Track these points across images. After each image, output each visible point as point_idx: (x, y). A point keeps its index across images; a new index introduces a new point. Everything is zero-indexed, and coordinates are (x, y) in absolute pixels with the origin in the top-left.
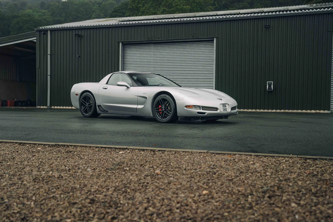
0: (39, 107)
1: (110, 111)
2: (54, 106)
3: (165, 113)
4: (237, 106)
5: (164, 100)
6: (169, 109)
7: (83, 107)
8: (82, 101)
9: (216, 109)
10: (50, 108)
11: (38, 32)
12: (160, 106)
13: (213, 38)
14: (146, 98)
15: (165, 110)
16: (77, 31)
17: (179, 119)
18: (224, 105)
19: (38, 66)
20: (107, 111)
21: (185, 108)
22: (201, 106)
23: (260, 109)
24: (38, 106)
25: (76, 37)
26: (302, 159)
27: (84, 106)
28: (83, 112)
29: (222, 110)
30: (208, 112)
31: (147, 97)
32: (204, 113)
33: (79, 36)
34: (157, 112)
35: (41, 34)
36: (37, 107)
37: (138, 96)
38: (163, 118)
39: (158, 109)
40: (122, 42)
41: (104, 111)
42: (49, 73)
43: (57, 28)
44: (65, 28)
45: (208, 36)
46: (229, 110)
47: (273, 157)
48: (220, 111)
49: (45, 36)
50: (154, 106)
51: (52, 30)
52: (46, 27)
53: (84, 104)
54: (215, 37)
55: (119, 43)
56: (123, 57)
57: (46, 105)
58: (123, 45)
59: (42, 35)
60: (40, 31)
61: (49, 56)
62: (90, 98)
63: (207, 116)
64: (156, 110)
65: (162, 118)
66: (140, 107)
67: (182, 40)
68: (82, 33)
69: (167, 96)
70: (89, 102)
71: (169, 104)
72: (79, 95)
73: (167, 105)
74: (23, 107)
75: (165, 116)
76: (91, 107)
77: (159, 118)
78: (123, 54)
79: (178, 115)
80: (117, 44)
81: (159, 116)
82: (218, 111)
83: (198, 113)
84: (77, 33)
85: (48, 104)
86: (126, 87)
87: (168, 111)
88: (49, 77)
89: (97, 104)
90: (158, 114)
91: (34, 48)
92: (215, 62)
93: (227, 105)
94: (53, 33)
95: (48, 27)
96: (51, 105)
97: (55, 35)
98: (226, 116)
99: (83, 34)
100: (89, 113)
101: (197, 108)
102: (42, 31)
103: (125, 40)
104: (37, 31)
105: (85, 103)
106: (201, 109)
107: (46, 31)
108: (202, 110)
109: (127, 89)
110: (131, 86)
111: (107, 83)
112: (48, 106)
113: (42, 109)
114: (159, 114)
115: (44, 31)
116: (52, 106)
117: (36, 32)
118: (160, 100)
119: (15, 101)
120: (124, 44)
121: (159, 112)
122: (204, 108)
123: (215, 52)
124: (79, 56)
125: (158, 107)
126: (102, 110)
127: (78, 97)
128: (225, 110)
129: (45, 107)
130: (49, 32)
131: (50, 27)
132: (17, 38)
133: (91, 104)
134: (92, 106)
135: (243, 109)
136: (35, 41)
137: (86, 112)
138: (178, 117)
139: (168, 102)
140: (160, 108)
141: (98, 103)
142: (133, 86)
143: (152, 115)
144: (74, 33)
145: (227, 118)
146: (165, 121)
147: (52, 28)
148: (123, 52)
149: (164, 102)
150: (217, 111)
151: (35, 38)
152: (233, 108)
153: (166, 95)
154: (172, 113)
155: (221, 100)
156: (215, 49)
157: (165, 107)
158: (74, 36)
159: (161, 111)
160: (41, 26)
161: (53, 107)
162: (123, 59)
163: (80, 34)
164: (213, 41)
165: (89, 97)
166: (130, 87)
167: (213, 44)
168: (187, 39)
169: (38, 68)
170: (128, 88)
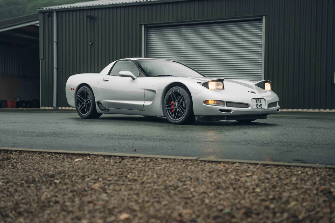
0: (43, 108)
1: (112, 110)
2: (62, 107)
3: (178, 110)
4: (279, 101)
5: (177, 94)
6: (184, 105)
7: (79, 104)
8: (79, 98)
9: (247, 106)
10: (57, 109)
11: (42, 14)
12: (172, 102)
13: (262, 16)
14: (154, 91)
15: (179, 107)
16: (89, 12)
17: (196, 119)
18: (258, 100)
19: (41, 57)
20: (109, 110)
21: (204, 104)
22: (225, 101)
23: (325, 109)
24: (42, 106)
25: (88, 19)
26: (332, 170)
27: (81, 103)
28: (79, 111)
29: (255, 107)
30: (234, 109)
31: (157, 91)
32: (229, 111)
33: (92, 18)
34: (168, 110)
35: (45, 16)
36: (41, 108)
37: (145, 89)
38: (176, 118)
39: (170, 106)
40: (145, 25)
41: (105, 110)
42: (55, 66)
43: (65, 8)
44: (74, 8)
45: (254, 14)
46: (265, 107)
47: (287, 167)
48: (252, 108)
49: (50, 18)
50: (165, 102)
51: (58, 12)
52: (51, 7)
53: (81, 102)
54: (264, 15)
55: (141, 25)
56: (147, 44)
57: (52, 106)
58: (146, 28)
59: (47, 17)
60: (44, 13)
61: (55, 44)
62: (87, 94)
63: (232, 114)
64: (168, 107)
65: (174, 118)
66: (148, 103)
67: (221, 21)
68: (96, 14)
69: (181, 89)
70: (87, 99)
71: (184, 99)
72: (75, 89)
73: (181, 100)
74: (24, 109)
75: (179, 115)
76: (89, 105)
77: (171, 118)
78: (147, 40)
79: (195, 113)
80: (138, 26)
81: (170, 115)
82: (250, 108)
83: (221, 110)
84: (89, 14)
85: (55, 105)
86: (130, 78)
87: (182, 109)
88: (55, 70)
89: (96, 101)
90: (169, 113)
91: (37, 35)
92: (264, 48)
93: (262, 100)
94: (60, 14)
95: (53, 7)
96: (58, 105)
97: (62, 17)
98: (263, 115)
99: (96, 16)
100: (87, 112)
101: (220, 104)
102: (46, 13)
103: (148, 22)
104: (40, 12)
105: (83, 100)
106: (225, 106)
107: (50, 13)
108: (227, 106)
109: (132, 80)
110: (138, 77)
111: (109, 74)
112: (54, 106)
113: (47, 110)
114: (171, 112)
115: (48, 12)
116: (58, 107)
117: (39, 14)
118: (172, 93)
119: (17, 102)
120: (148, 27)
121: (171, 110)
122: (229, 103)
123: (264, 35)
124: (92, 44)
125: (171, 103)
126: (103, 108)
127: (74, 92)
128: (259, 106)
129: (50, 108)
130: (55, 14)
131: (57, 7)
132: (16, 22)
133: (89, 101)
134: (90, 103)
135: (301, 109)
136: (38, 25)
137: (83, 111)
138: (195, 116)
139: (182, 96)
140: (172, 105)
141: (97, 99)
142: (140, 77)
143: (163, 115)
144: (85, 15)
145: (266, 118)
146: (178, 121)
147: (58, 9)
148: (147, 38)
149: (177, 97)
150: (248, 107)
151: (38, 22)
152: (271, 105)
153: (179, 87)
154: (186, 111)
155: (254, 93)
156: (264, 30)
157: (178, 103)
158: (85, 18)
159: (173, 109)
160: (44, 7)
161: (60, 108)
162: (147, 46)
163: (93, 15)
164: (262, 19)
165: (87, 92)
166: (135, 77)
167: (262, 24)
168: (227, 19)
169: (42, 60)
170: (134, 79)
